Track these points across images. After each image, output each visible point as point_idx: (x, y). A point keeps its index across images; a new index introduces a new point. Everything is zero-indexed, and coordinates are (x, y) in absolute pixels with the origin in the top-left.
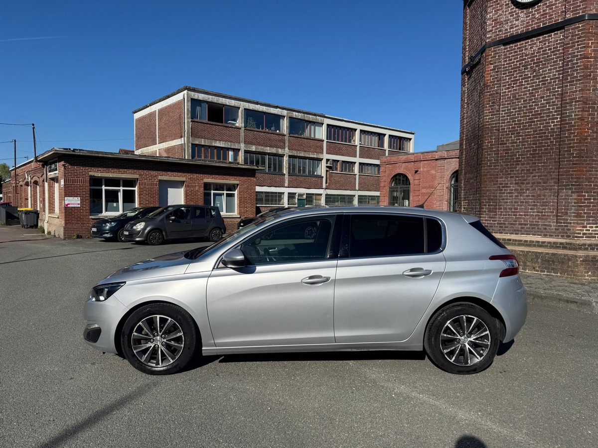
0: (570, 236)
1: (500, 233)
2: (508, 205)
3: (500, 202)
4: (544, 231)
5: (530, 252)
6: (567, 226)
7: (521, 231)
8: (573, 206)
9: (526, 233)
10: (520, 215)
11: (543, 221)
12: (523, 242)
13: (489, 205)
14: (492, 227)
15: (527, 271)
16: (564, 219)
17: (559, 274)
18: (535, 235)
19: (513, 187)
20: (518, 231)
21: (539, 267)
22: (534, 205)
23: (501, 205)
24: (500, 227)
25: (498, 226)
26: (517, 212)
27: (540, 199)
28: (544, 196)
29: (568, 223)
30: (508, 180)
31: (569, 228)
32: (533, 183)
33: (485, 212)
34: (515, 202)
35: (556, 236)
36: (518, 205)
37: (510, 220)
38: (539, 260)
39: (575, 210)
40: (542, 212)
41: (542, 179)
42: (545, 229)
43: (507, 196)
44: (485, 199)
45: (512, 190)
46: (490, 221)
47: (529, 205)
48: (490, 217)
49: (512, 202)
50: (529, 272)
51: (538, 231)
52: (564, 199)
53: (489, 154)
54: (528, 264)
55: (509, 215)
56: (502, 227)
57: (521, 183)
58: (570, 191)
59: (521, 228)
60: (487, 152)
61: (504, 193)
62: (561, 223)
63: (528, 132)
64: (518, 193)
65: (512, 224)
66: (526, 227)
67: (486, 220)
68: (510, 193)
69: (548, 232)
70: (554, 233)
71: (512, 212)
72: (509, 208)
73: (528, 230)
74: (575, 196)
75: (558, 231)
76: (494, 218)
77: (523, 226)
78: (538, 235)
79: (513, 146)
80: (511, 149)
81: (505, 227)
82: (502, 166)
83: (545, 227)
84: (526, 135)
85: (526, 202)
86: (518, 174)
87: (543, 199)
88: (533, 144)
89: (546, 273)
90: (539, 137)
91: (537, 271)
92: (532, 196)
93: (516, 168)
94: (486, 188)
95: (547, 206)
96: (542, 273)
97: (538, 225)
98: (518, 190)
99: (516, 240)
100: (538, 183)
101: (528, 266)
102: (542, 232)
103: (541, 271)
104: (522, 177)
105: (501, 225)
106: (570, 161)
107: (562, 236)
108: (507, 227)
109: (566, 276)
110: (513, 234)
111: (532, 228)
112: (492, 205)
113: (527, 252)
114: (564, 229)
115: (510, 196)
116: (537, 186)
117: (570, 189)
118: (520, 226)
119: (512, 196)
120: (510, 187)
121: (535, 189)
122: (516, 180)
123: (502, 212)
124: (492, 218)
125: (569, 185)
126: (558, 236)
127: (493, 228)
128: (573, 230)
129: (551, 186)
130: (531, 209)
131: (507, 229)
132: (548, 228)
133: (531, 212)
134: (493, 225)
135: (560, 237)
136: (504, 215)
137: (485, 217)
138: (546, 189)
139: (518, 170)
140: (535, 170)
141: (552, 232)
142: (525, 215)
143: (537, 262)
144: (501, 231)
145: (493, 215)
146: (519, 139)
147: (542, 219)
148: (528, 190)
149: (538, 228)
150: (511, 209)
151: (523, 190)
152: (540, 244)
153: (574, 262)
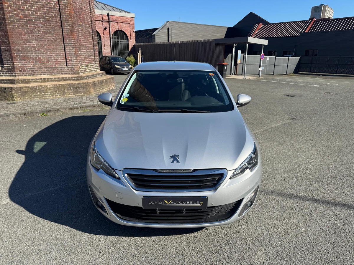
0: (75, 73)
1: (32, 75)
2: (34, 56)
3: (27, 53)
4: (61, 71)
5: (65, 84)
6: (73, 67)
7: (47, 72)
8: (74, 56)
9: (50, 73)
10: (43, 62)
11: (59, 65)
12: (53, 79)
13: (19, 56)
14: (25, 71)
15: (66, 96)
16: (71, 63)
17: (83, 94)
18: (56, 74)
19: (35, 42)
20: (45, 72)
21: (72, 92)
22: (51, 56)
23: (28, 56)
24: (31, 71)
25: (30, 70)
26: (41, 60)
27: (54, 51)
28: (57, 49)
29: (73, 65)
30: (30, 38)
31: (74, 68)
32: (48, 41)
33: (18, 60)
34: (38, 53)
35: (68, 73)
36: (41, 56)
37: (37, 65)
38: (72, 88)
39: (75, 58)
40: (57, 60)
41: (54, 39)
42: (62, 70)
43: (32, 49)
44: (15, 51)
45: (35, 45)
46: (23, 67)
47: (48, 56)
48: (22, 65)
49: (36, 53)
50: (67, 96)
51: (58, 72)
52: (69, 51)
53: (11, 16)
54: (66, 91)
55: (35, 62)
56: (33, 71)
57: (41, 40)
58: (71, 47)
59: (47, 70)
60: (9, 13)
61: (29, 47)
62: (70, 65)
63: (38, 4)
64: (39, 47)
65: (39, 68)
66: (49, 69)
67: (19, 67)
68: (33, 47)
69: (63, 72)
70: (67, 72)
71: (37, 60)
72: (35, 58)
73: (51, 71)
74: (74, 50)
75: (69, 71)
76: (26, 65)
77: (48, 69)
78: (58, 74)
79: (29, 13)
80: (28, 15)
81: (35, 71)
82: (23, 26)
83: (61, 69)
84: (37, 7)
85: (46, 53)
86: (37, 33)
87: (56, 51)
88: (43, 14)
89: (76, 95)
90: (46, 10)
91: (71, 94)
92: (49, 49)
93: (34, 29)
94: (14, 42)
95: (59, 56)
96: (74, 95)
97: (57, 68)
98: (39, 45)
99: (49, 78)
100: (51, 41)
101: (66, 93)
102: (60, 72)
103: (74, 94)
104: (40, 36)
105: (32, 70)
106: (68, 28)
107: (71, 73)
108: (37, 71)
109: (86, 94)
110: (42, 75)
111: (54, 70)
112: (22, 56)
113: (64, 84)
114: (71, 69)
115: (34, 49)
116: (51, 43)
117: (71, 46)
118: (46, 69)
119: (35, 49)
120: (32, 42)
121: (50, 45)
122: (36, 38)
123: (30, 60)
124: (24, 65)
125: (70, 43)
126: (69, 73)
127: (27, 72)
128: (76, 69)
129: (60, 43)
130: (50, 58)
131: (37, 72)
132: (63, 69)
133: (50, 60)
134: (26, 70)
135: (70, 74)
136: (32, 62)
137: (19, 65)
138: (57, 45)
139: (36, 31)
140: (48, 32)
141: (65, 72)
142: (47, 62)
143: (70, 89)
144: (33, 74)
145: (24, 63)
146: (33, 8)
147: (58, 64)
148: (46, 45)
149: (57, 70)
150: (36, 58)
151: (42, 45)
152: (64, 79)
153: (89, 86)
